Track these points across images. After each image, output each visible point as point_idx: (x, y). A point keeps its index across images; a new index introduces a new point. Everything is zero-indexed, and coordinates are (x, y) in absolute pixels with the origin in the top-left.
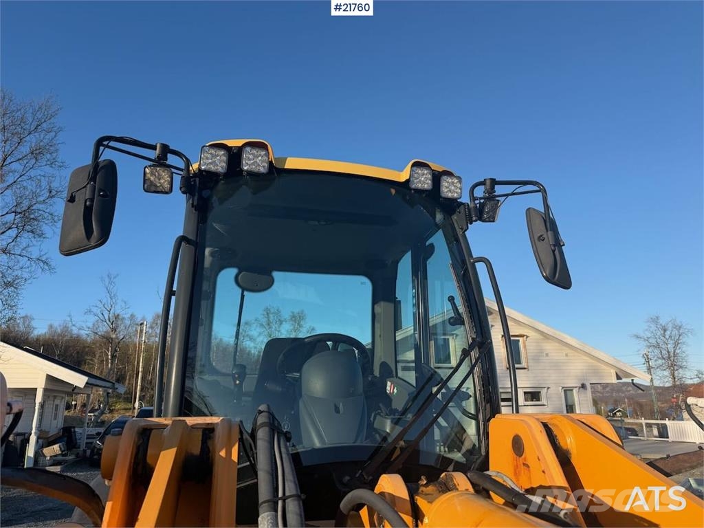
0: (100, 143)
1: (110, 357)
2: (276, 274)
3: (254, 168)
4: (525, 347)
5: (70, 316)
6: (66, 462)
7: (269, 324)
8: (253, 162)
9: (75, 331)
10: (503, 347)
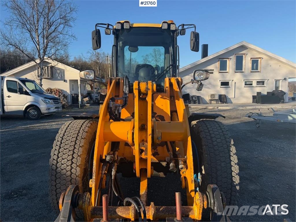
0: (96, 26)
1: (98, 69)
2: (139, 47)
3: (126, 28)
4: (261, 63)
5: (82, 54)
6: (91, 103)
7: (155, 56)
8: (126, 26)
9: (84, 60)
10: (251, 63)
